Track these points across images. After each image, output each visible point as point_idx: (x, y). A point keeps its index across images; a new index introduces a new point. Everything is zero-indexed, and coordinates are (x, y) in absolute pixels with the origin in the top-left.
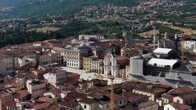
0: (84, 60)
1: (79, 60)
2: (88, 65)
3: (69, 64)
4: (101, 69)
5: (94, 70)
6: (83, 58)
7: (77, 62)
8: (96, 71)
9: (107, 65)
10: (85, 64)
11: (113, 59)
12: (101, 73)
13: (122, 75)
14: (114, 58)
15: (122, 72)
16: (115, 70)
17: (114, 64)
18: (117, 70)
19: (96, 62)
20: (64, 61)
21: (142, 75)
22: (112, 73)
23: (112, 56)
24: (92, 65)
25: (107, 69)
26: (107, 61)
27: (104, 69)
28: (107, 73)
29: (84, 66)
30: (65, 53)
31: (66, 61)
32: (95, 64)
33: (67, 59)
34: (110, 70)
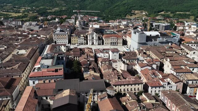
0: (72, 38)
2: (75, 41)
3: (59, 42)
4: (86, 42)
5: (80, 43)
9: (91, 39)
10: (73, 41)
13: (101, 44)
14: (96, 34)
15: (101, 41)
16: (97, 41)
17: (96, 38)
20: (54, 41)
21: (145, 42)
22: (95, 43)
23: (94, 34)
24: (78, 40)
25: (91, 41)
26: (91, 37)
27: (88, 42)
28: (91, 44)
29: (72, 42)
30: (55, 36)
31: (56, 41)
32: (81, 40)
33: (56, 39)
34: (93, 42)
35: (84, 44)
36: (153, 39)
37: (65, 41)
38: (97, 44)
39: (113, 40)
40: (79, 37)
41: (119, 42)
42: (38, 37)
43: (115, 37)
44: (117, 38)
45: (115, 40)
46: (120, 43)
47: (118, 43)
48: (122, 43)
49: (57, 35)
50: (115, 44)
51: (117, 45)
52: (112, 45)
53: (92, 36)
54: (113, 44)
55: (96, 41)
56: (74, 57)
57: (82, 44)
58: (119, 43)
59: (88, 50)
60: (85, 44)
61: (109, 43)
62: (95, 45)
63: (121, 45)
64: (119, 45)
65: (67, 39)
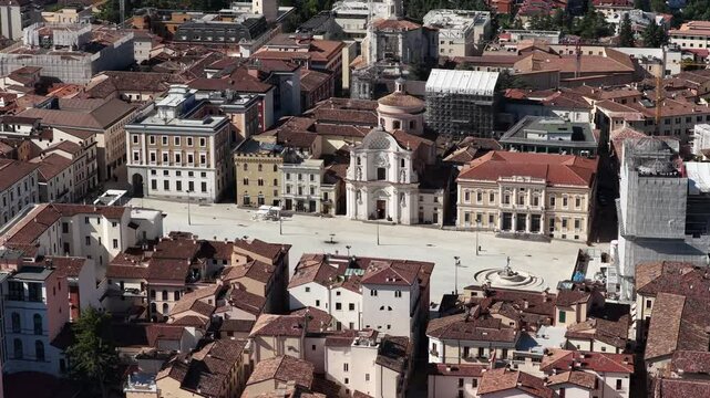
0: (242, 164)
1: (213, 167)
2: (261, 183)
3: (160, 185)
4: (332, 196)
5: (294, 202)
6: (236, 156)
7: (203, 175)
8: (307, 206)
9: (364, 178)
10: (246, 182)
11: (398, 154)
12: (333, 211)
13: (436, 215)
14: (401, 150)
15: (436, 200)
16: (407, 198)
17: (400, 173)
18: (416, 197)
19: (307, 171)
20: (131, 172)
21: (682, 234)
22: (391, 210)
23: (388, 143)
24: (283, 182)
25: (364, 196)
26: (364, 162)
27: (350, 196)
28: (363, 211)
29: (241, 189)
30: (136, 141)
31: (141, 172)
32: (300, 178)
33: (144, 165)
34: (382, 198)
35: (318, 208)
37: (197, 180)
38: (406, 214)
39: (520, 201)
40: (287, 161)
41: (561, 216)
42: (36, 141)
43: (535, 175)
44: (549, 185)
45: (536, 202)
46: (571, 223)
47: (558, 225)
48: (585, 224)
49: (152, 136)
50: (535, 227)
51: (548, 237)
52: (513, 230)
54: (521, 226)
55: (401, 196)
56: (152, 295)
57: (304, 207)
58: (564, 225)
59: (249, 260)
60: (325, 212)
61: (491, 219)
62: (390, 219)
63: (577, 237)
64: (564, 236)
65: (209, 166)
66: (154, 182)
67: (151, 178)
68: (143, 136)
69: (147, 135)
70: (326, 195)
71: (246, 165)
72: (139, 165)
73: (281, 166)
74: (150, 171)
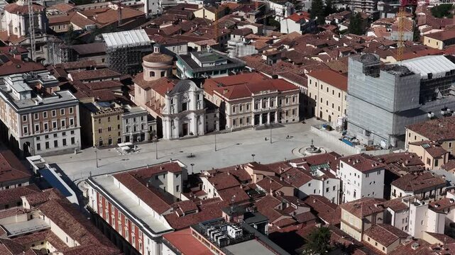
0: (97, 120)
1: (79, 126)
2: (109, 129)
3: (43, 146)
4: (155, 128)
5: (131, 137)
6: (94, 115)
7: (72, 132)
8: (139, 137)
9: (176, 112)
10: (100, 131)
11: (196, 92)
12: (155, 137)
13: (215, 126)
14: (198, 89)
15: (215, 116)
16: (202, 118)
17: (197, 103)
18: (206, 116)
19: (139, 115)
20: (21, 142)
21: (417, 105)
22: (192, 128)
23: (189, 86)
24: (124, 125)
25: (176, 123)
26: (175, 102)
27: (165, 125)
28: (176, 132)
29: (97, 136)
30: (25, 119)
31: (29, 140)
32: (135, 120)
33: (31, 135)
34: (186, 122)
35: (147, 137)
36: (437, 91)
37: (68, 137)
38: (201, 128)
39: (264, 106)
41: (285, 110)
43: (272, 89)
44: (279, 93)
45: (272, 105)
46: (291, 113)
47: (284, 115)
48: (297, 111)
49: (36, 113)
50: (272, 120)
51: (280, 125)
52: (261, 124)
53: (181, 98)
54: (264, 121)
55: (198, 118)
57: (138, 139)
58: (287, 114)
60: (150, 141)
61: (248, 120)
62: (192, 134)
63: (294, 120)
64: (287, 121)
65: (76, 126)
66: (39, 145)
67: (36, 142)
68: (30, 115)
69: (32, 113)
70: (151, 127)
71: (100, 120)
72: (28, 136)
73: (122, 115)
74: (35, 138)
